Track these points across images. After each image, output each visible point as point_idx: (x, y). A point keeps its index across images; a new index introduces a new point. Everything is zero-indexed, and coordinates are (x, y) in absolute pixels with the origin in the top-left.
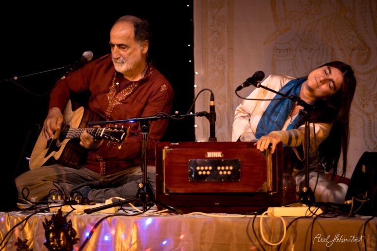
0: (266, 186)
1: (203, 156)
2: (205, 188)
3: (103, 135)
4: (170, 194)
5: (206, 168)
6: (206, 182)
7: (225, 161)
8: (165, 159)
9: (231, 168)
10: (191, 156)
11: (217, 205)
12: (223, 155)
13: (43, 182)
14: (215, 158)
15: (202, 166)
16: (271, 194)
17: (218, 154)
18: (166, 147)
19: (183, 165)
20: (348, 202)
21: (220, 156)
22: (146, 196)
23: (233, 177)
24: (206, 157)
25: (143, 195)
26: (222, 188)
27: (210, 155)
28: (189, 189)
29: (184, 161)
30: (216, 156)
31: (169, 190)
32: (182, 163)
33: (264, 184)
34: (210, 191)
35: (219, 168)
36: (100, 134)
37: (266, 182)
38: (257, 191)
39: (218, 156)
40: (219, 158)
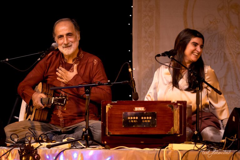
0: (173, 130)
1: (132, 110)
2: (133, 131)
3: (54, 102)
4: (111, 135)
5: (134, 118)
6: (134, 127)
7: (146, 113)
8: (108, 112)
9: (150, 118)
10: (124, 110)
11: (142, 143)
12: (145, 109)
13: (23, 129)
14: (140, 111)
15: (132, 117)
16: (179, 136)
17: (142, 109)
18: (109, 104)
19: (119, 116)
20: (223, 141)
21: (143, 110)
22: (88, 137)
23: (152, 124)
24: (134, 110)
25: (86, 136)
26: (145, 132)
27: (137, 109)
28: (123, 132)
29: (120, 114)
30: (141, 110)
31: (110, 133)
32: (119, 115)
33: (171, 129)
34: (137, 134)
35: (142, 118)
36: (52, 101)
37: (173, 127)
38: (167, 134)
39: (142, 110)
40: (143, 111)
